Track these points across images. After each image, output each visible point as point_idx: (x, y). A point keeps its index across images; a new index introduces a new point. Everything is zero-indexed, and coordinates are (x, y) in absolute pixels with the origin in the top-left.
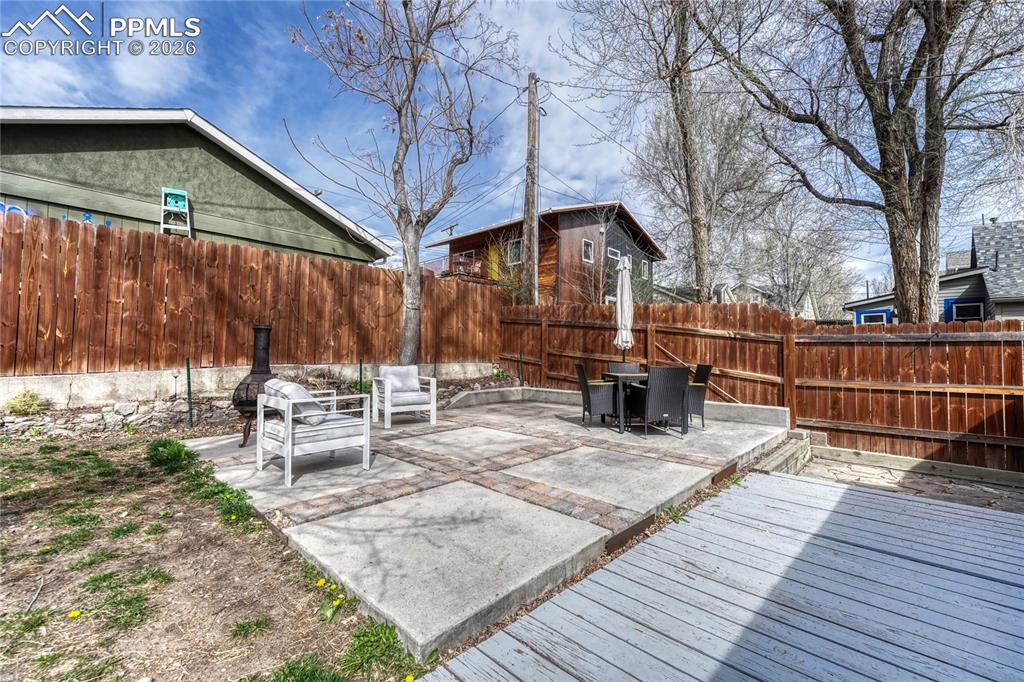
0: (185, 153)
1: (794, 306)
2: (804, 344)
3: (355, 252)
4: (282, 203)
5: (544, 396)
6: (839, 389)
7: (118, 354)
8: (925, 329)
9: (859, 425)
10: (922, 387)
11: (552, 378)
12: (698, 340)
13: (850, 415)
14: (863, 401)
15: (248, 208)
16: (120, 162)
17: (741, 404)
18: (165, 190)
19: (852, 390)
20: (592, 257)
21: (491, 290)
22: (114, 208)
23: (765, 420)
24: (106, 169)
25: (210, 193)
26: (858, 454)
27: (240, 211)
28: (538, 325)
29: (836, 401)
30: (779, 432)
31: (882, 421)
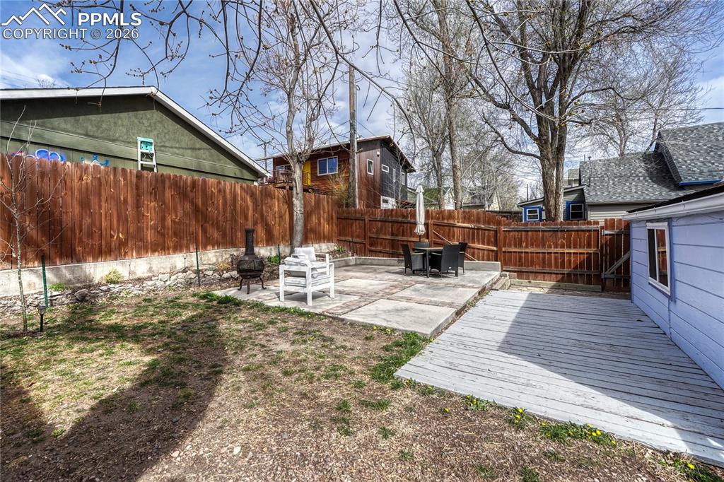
0: (148, 114)
1: (488, 200)
2: (507, 231)
3: (247, 175)
4: (205, 145)
5: (370, 261)
6: (522, 252)
7: (149, 246)
8: (557, 224)
9: (530, 269)
10: (556, 250)
11: (372, 251)
12: (455, 229)
13: (526, 265)
14: (532, 257)
15: (186, 149)
16: (112, 120)
17: (477, 261)
18: (140, 139)
19: (527, 252)
20: (373, 171)
21: (332, 199)
22: (111, 151)
23: (490, 268)
24: (104, 126)
25: (164, 139)
26: (530, 282)
27: (181, 151)
28: (362, 220)
29: (520, 258)
30: (496, 274)
31: (539, 267)
